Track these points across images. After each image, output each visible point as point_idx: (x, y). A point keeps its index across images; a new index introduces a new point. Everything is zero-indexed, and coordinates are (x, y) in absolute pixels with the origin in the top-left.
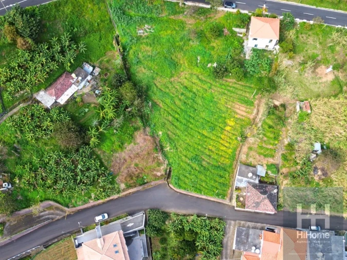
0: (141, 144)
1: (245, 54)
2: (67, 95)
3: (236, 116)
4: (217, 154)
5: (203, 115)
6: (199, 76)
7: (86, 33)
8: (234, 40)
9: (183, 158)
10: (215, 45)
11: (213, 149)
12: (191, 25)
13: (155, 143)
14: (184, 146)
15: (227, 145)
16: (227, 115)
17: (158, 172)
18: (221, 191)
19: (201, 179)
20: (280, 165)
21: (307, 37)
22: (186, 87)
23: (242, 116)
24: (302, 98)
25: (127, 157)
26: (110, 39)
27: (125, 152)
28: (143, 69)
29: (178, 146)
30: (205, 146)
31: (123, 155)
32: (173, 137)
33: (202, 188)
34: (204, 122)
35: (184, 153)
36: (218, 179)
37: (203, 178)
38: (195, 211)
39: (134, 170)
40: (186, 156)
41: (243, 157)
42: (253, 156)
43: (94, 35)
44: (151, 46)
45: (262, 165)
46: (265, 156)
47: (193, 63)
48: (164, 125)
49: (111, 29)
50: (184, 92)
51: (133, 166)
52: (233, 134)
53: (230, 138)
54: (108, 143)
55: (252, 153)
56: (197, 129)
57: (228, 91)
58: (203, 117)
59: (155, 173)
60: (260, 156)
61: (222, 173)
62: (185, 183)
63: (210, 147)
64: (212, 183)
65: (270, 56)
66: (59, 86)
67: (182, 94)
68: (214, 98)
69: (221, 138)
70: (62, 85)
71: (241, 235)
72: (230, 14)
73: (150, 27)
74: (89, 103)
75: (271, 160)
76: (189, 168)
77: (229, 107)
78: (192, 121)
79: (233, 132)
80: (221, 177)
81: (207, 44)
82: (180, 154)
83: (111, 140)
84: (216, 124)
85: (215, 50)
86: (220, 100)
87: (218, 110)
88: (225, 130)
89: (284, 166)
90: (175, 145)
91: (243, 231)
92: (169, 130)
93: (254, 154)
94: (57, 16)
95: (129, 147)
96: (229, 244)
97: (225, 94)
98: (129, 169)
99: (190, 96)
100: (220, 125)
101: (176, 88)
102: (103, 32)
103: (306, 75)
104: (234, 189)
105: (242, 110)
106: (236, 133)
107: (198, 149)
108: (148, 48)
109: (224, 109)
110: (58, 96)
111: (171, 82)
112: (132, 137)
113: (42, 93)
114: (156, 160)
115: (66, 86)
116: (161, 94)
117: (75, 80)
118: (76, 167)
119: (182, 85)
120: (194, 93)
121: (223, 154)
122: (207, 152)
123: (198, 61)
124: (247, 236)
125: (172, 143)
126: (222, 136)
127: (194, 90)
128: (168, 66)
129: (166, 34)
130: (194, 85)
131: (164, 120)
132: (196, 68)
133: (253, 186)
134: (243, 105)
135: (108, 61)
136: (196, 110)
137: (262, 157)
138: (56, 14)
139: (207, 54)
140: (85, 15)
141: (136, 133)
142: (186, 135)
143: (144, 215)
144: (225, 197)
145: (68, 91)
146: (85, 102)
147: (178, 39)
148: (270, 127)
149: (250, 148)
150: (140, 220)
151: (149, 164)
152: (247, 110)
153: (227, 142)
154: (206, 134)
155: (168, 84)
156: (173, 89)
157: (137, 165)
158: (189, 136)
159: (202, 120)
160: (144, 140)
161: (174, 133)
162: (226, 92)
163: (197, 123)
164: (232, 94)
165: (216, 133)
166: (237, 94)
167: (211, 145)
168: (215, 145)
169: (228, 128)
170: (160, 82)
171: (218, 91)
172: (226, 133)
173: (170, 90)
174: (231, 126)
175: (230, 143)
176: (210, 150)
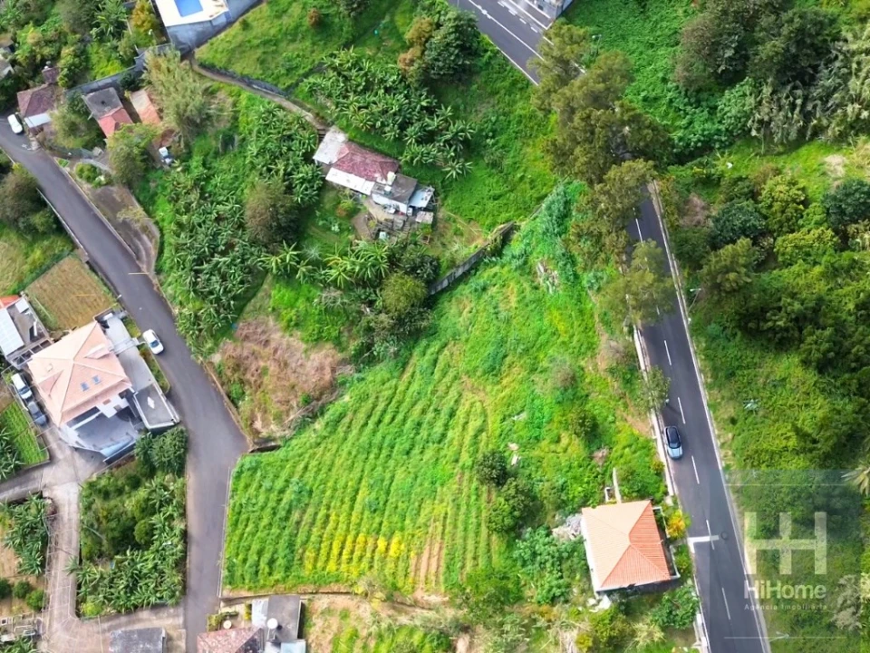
0: (309, 364)
1: (563, 523)
2: (348, 181)
3: (412, 555)
4: (321, 537)
5: (400, 474)
6: (484, 434)
7: (494, 165)
8: (588, 483)
9: (302, 466)
10: (565, 441)
11: (331, 525)
12: (595, 368)
13: (321, 394)
14: (327, 457)
15: (345, 556)
16: (410, 531)
17: (263, 421)
18: (240, 572)
19: (260, 518)
22: (452, 414)
23: (417, 569)
25: (273, 345)
26: (504, 216)
27: (283, 337)
28: (467, 309)
29: (323, 446)
30: (333, 504)
31: (276, 336)
32: (341, 429)
33: (241, 527)
34: (386, 483)
35: (313, 463)
37: (265, 521)
38: (194, 531)
39: (253, 368)
40: (306, 468)
42: (329, 627)
43: (497, 182)
44: (519, 302)
47: (509, 406)
48: (363, 398)
49: (526, 210)
50: (442, 415)
51: (262, 364)
52: (371, 562)
53: (361, 559)
54: (287, 294)
55: (335, 622)
56: (366, 472)
57: (467, 515)
58: (397, 477)
59: (259, 415)
60: (330, 642)
61: (281, 562)
62: (247, 486)
63: (333, 518)
64: (255, 547)
65: (575, 590)
66: (358, 159)
67: (436, 411)
68: (442, 485)
69: (357, 534)
70: (364, 163)
71: (144, 640)
72: (648, 448)
73: (556, 282)
74: (354, 228)
76: (279, 484)
77: (430, 530)
78: (385, 452)
79: (376, 558)
80: (271, 562)
81: (560, 422)
82: (307, 455)
83: (297, 300)
84: (387, 513)
86: (442, 501)
87: (417, 504)
88: (377, 538)
90: (325, 438)
91: (155, 645)
92: (355, 412)
93: (334, 628)
94: (498, 96)
95: (297, 341)
97: (458, 507)
98: (251, 358)
99: (435, 430)
100: (385, 523)
102: (512, 196)
105: (428, 565)
106: (375, 566)
107: (324, 492)
108: (514, 300)
109: (421, 520)
111: (456, 378)
112: (318, 340)
113: (342, 137)
114: (284, 408)
115: (365, 170)
117: (384, 182)
118: (223, 254)
119: (456, 401)
120: (444, 436)
121: (324, 552)
122: (322, 513)
123: (515, 418)
125: (329, 429)
126: (361, 538)
127: (450, 434)
128: (486, 354)
129: (556, 322)
130: (460, 428)
131: (374, 396)
132: (500, 417)
134: (442, 562)
135: (457, 232)
136: (408, 453)
137: (330, 648)
138: (503, 92)
139: (535, 432)
140: (528, 145)
141: (329, 345)
142: (350, 453)
143: (172, 424)
144: (228, 587)
145: (358, 178)
146: (353, 221)
149: (345, 615)
151: (273, 397)
152: (433, 578)
153: (352, 552)
154: (359, 498)
155: (451, 374)
156: (444, 388)
157: (265, 371)
158: (349, 462)
159: (388, 476)
160: (321, 369)
161: (349, 427)
162: (463, 509)
163: (379, 469)
164: (461, 527)
165: (365, 520)
166: (465, 539)
167: (339, 516)
168: (340, 525)
169: (382, 544)
170: (452, 354)
171: (460, 491)
172: (371, 541)
173: (440, 381)
174: (387, 549)
175: (350, 560)
176: (327, 519)
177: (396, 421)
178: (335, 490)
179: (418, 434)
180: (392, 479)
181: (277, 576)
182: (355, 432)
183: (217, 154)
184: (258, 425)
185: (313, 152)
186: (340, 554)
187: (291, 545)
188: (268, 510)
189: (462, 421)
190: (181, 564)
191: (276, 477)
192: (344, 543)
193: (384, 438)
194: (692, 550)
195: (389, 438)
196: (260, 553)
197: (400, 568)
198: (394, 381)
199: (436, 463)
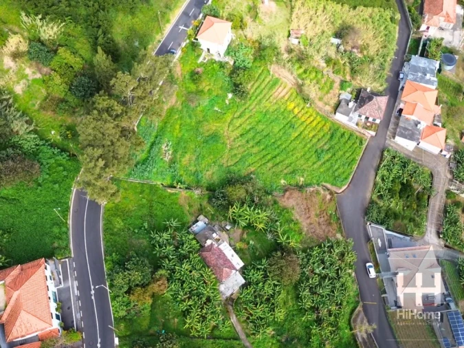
0: (294, 203)
1: (227, 63)
2: (233, 256)
3: (286, 98)
4: (318, 132)
5: (276, 129)
6: (235, 116)
9: (315, 166)
10: (207, 88)
11: (313, 133)
12: (177, 102)
13: (293, 190)
14: (302, 162)
15: (312, 119)
16: (283, 106)
17: (326, 197)
18: (357, 141)
19: (342, 156)
20: (343, 79)
22: (242, 135)
23: (287, 93)
24: (287, 34)
25: (308, 221)
27: (302, 222)
28: (209, 173)
29: (302, 168)
30: (309, 140)
31: (304, 224)
32: (290, 169)
33: (352, 157)
34: (283, 131)
35: (310, 163)
36: (343, 140)
37: (341, 153)
38: (373, 173)
39: (322, 219)
40: (314, 163)
41: (328, 108)
42: (328, 99)
43: (156, 210)
44: (186, 153)
45: (340, 94)
46: (331, 88)
47: (219, 117)
48: (277, 175)
49: (153, 188)
51: (317, 219)
52: (303, 109)
53: (307, 113)
55: (325, 99)
56: (289, 141)
57: (258, 95)
58: (278, 130)
59: (327, 200)
60: (330, 93)
61: (339, 134)
62: (344, 172)
63: (311, 135)
64: (348, 146)
65: (237, 43)
66: (221, 262)
67: (247, 142)
68: (262, 112)
70: (219, 258)
71: (405, 134)
72: (181, 59)
73: (165, 144)
75: (337, 85)
76: (328, 164)
77: (275, 101)
78: (279, 143)
79: (300, 109)
80: (343, 136)
82: (311, 168)
84: (288, 120)
85: (213, 89)
86: (266, 107)
87: (276, 112)
88: (297, 115)
89: (344, 75)
90: (300, 170)
91: (400, 131)
92: (281, 171)
93: (326, 97)
95: (296, 215)
96: (406, 152)
97: (260, 100)
98: (321, 224)
99: (253, 134)
100: (291, 117)
101: (239, 146)
103: (266, 21)
104: (357, 127)
105: (282, 91)
106: (302, 106)
107: (310, 148)
108: (187, 156)
109: (275, 107)
110: (232, 267)
111: (231, 149)
112: (285, 209)
113: (222, 288)
114: (314, 195)
115: (220, 255)
116: (241, 164)
117: (214, 243)
119: (238, 138)
120: (251, 129)
121: (320, 126)
122: (315, 140)
123: (219, 111)
124: (405, 129)
126: (303, 119)
127: (248, 128)
128: (214, 143)
129: (178, 131)
130: (242, 126)
132: (225, 116)
133: (360, 108)
134: (277, 88)
135: (190, 206)
136: (268, 134)
137: (331, 91)
139: (216, 99)
141: (281, 205)
142: (292, 155)
143: (372, 224)
147: (189, 121)
148: (305, 72)
149: (321, 99)
150: (375, 230)
151: (317, 202)
152: (282, 86)
153: (308, 118)
154: (296, 135)
156: (239, 148)
157: (317, 215)
158: (294, 152)
159: (281, 133)
160: (288, 198)
161: (287, 167)
162: (259, 98)
163: (283, 138)
164: (264, 93)
165: (298, 125)
166: (264, 89)
167: (308, 134)
168: (309, 130)
169: (296, 111)
170: (228, 161)
171: (256, 105)
172: (300, 115)
173: (239, 154)
174: (295, 108)
175: (311, 115)
176: (314, 136)
177: (267, 153)
178: (305, 146)
179: (260, 140)
180: (280, 130)
181: (342, 130)
182: (286, 162)
184: (329, 197)
185: (244, 285)
186: (313, 121)
187: (332, 137)
188: (338, 156)
189: (240, 128)
191: (328, 170)
192: (311, 123)
193: (275, 149)
195: (273, 148)
196: (347, 142)
197: (293, 98)
198: (259, 170)
199: (260, 121)
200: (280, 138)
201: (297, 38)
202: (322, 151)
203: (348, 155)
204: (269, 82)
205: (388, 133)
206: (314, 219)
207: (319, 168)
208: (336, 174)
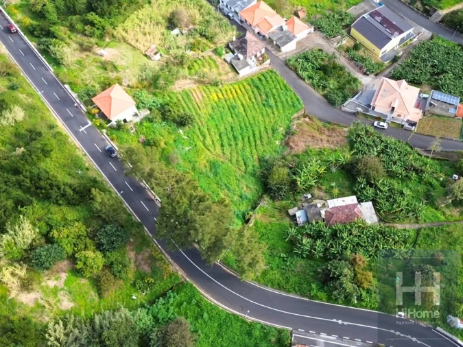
0: (303, 144)
1: (148, 115)
2: (344, 201)
3: (205, 95)
4: (248, 94)
5: (230, 119)
6: (202, 140)
9: (276, 113)
11: (247, 97)
14: (267, 120)
15: (233, 91)
16: (212, 102)
18: (270, 74)
19: (277, 91)
20: (212, 50)
21: (86, 80)
22: (222, 145)
23: (201, 92)
24: (146, 58)
25: (325, 142)
27: (323, 146)
28: (244, 188)
29: (273, 123)
30: (251, 104)
31: (326, 145)
32: (270, 132)
33: (282, 86)
34: (234, 115)
36: (264, 82)
37: (274, 91)
38: (301, 82)
39: (326, 132)
40: (273, 113)
41: (231, 74)
42: (223, 70)
45: (225, 60)
46: (215, 62)
47: (196, 152)
48: (269, 143)
50: (227, 144)
52: (221, 91)
53: (226, 91)
55: (222, 72)
56: (246, 117)
57: (191, 112)
59: (309, 122)
60: (219, 65)
61: (257, 82)
62: (292, 98)
63: (248, 100)
64: (271, 83)
66: (346, 211)
67: (230, 145)
68: (208, 119)
69: (233, 97)
70: (342, 211)
71: (284, 41)
75: (214, 57)
76: (279, 104)
77: (204, 104)
78: (243, 125)
79: (220, 93)
80: (261, 81)
82: (277, 117)
84: (226, 106)
86: (205, 114)
87: (215, 110)
88: (224, 98)
89: (209, 47)
90: (274, 125)
91: (280, 43)
92: (268, 138)
93: (221, 70)
95: (315, 147)
96: (295, 52)
97: (197, 114)
98: (330, 135)
99: (226, 138)
100: (224, 103)
101: (231, 154)
103: (124, 64)
104: (259, 67)
105: (197, 95)
106: (218, 90)
107: (259, 107)
109: (209, 106)
110: (354, 206)
112: (306, 152)
113: (368, 222)
114: (301, 127)
115: (339, 209)
116: (247, 161)
117: (325, 210)
119: (223, 150)
120: (220, 136)
121: (243, 89)
122: (254, 100)
123: (190, 148)
124: (280, 38)
125: (275, 128)
126: (231, 96)
127: (218, 137)
128: (221, 168)
131: (265, 145)
132: (198, 147)
133: (246, 54)
134: (192, 96)
135: (273, 216)
136: (232, 127)
137: (217, 63)
141: (300, 153)
142: (259, 123)
144: (271, 70)
145: (341, 205)
149: (220, 74)
150: (349, 106)
152: (192, 92)
153: (231, 92)
154: (242, 109)
155: (234, 160)
156: (233, 154)
157: (321, 134)
158: (256, 120)
159: (235, 118)
160: (297, 145)
161: (267, 132)
162: (194, 113)
163: (241, 120)
164: (191, 107)
165: (234, 102)
167: (246, 101)
168: (242, 98)
169: (220, 96)
170: (240, 169)
171: (199, 119)
173: (238, 157)
174: (218, 96)
175: (230, 90)
176: (250, 99)
177: (247, 138)
178: (254, 108)
179: (233, 135)
180: (232, 117)
181: (255, 78)
182: (263, 129)
183: (429, 191)
185: (374, 205)
186: (236, 91)
187: (257, 88)
188: (276, 94)
189: (215, 142)
190: (295, 70)
191: (283, 107)
192: (237, 93)
193: (247, 130)
194: (89, 121)
195: (245, 131)
196: (267, 82)
197: (208, 91)
198: (260, 153)
199: (217, 126)
200: (240, 121)
201: (156, 53)
202: (266, 101)
203: (278, 87)
204: (182, 97)
205: (273, 52)
206: (324, 137)
207: (279, 112)
208: (291, 104)
